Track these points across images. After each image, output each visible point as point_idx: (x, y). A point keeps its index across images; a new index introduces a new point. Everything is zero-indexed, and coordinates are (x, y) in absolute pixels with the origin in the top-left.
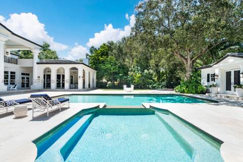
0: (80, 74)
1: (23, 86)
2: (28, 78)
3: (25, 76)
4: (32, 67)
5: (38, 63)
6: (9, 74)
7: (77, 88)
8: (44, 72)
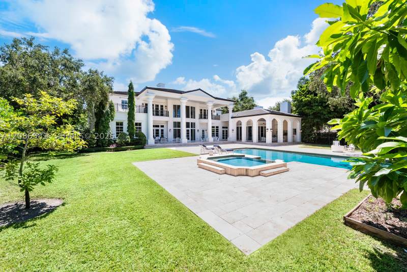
0: (269, 125)
1: (223, 138)
2: (227, 131)
3: (225, 129)
4: (228, 122)
5: (232, 118)
6: (215, 129)
7: (265, 142)
8: (237, 125)
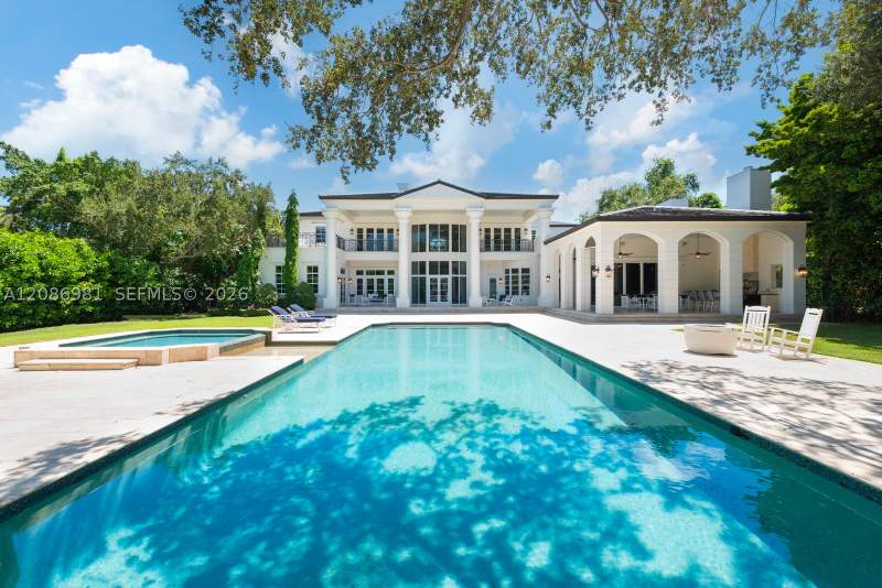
0: (600, 257)
6: (520, 274)
